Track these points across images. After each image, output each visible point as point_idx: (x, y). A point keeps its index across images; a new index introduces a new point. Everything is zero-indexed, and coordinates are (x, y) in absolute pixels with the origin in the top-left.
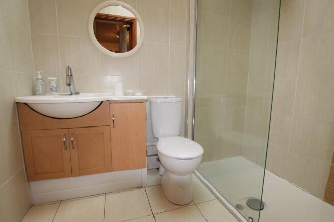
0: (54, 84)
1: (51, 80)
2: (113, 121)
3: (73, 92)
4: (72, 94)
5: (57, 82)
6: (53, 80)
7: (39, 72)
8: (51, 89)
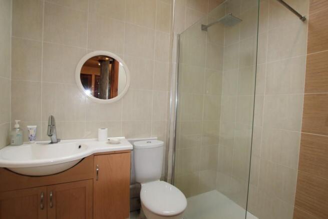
0: (32, 132)
1: (31, 129)
2: (98, 172)
3: (54, 141)
4: (52, 143)
5: (37, 130)
6: (32, 128)
7: (17, 121)
8: (29, 138)
